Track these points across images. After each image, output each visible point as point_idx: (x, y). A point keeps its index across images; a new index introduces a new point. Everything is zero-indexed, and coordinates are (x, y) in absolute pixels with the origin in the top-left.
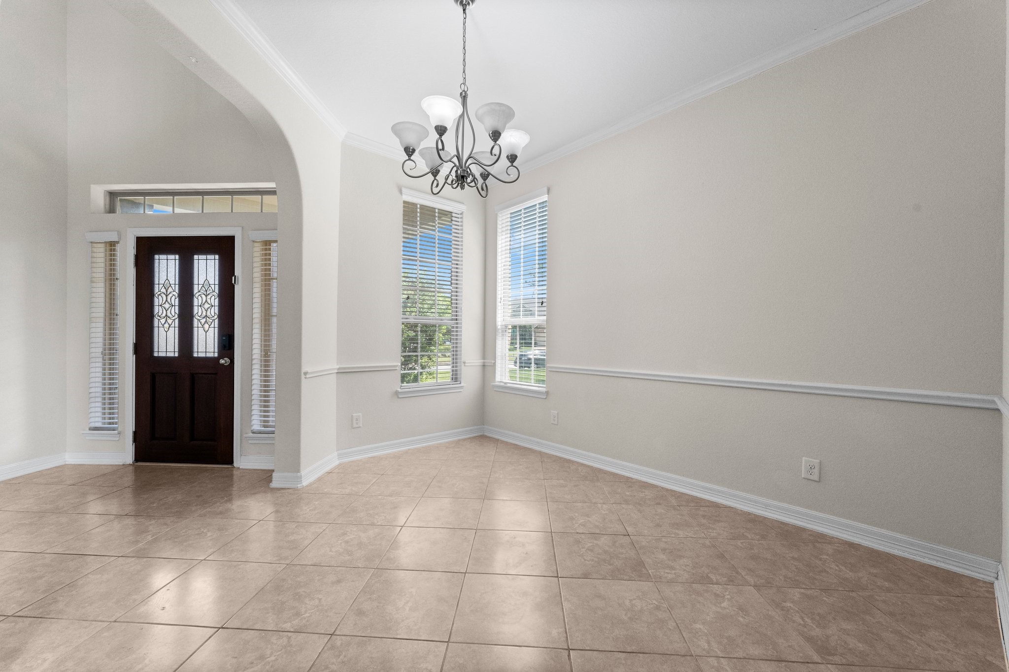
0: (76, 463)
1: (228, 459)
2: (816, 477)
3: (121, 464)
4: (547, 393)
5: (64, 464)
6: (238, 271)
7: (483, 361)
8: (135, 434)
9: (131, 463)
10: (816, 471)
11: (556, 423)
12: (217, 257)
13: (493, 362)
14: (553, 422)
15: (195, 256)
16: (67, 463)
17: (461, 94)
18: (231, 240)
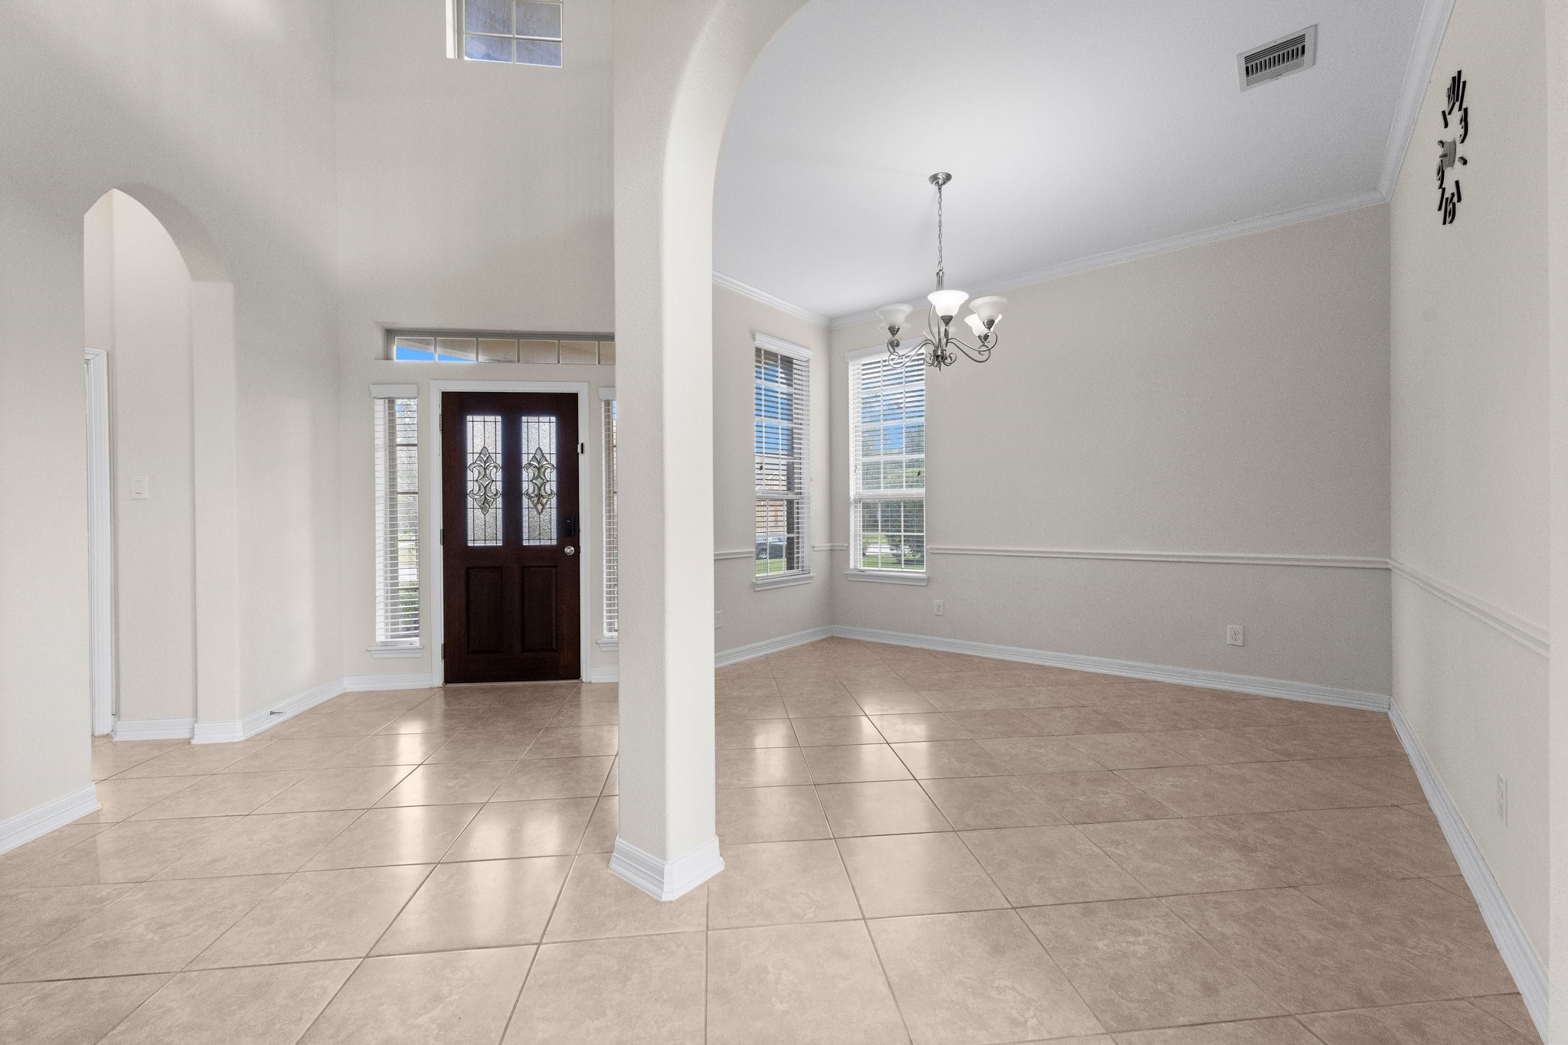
0: (361, 690)
1: (572, 671)
2: (1240, 642)
3: (428, 687)
4: (929, 579)
5: (343, 692)
6: (583, 437)
7: (830, 544)
8: (446, 647)
9: (441, 685)
10: (1241, 637)
11: (941, 613)
12: (553, 419)
13: (846, 545)
14: (938, 613)
15: (523, 418)
16: (347, 691)
17: (938, 274)
18: (574, 397)
